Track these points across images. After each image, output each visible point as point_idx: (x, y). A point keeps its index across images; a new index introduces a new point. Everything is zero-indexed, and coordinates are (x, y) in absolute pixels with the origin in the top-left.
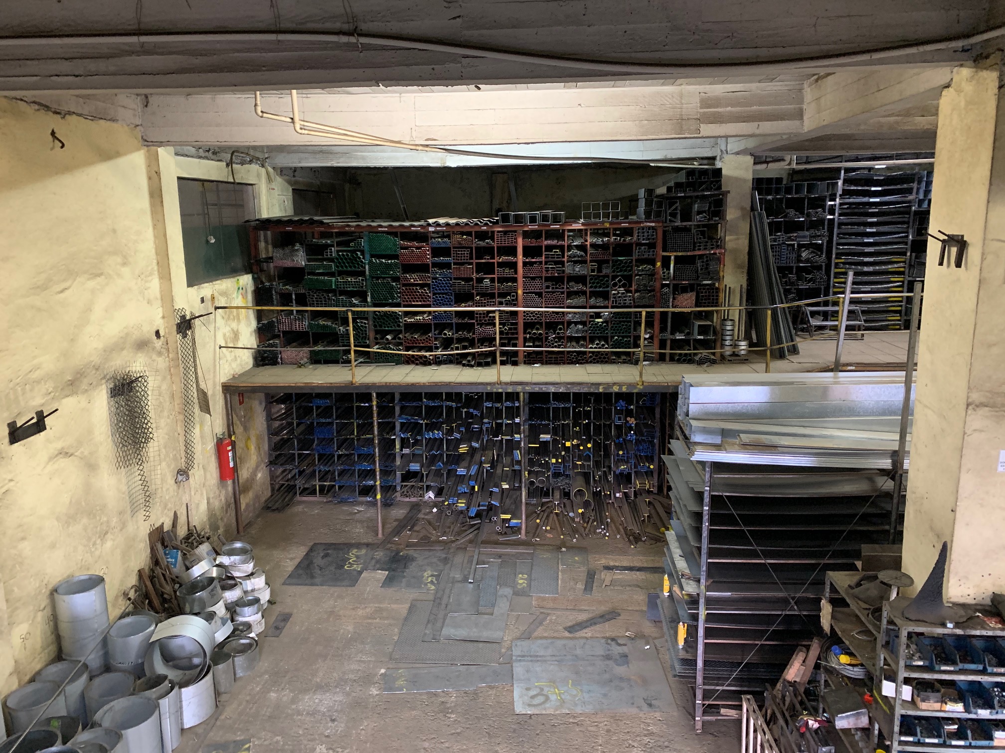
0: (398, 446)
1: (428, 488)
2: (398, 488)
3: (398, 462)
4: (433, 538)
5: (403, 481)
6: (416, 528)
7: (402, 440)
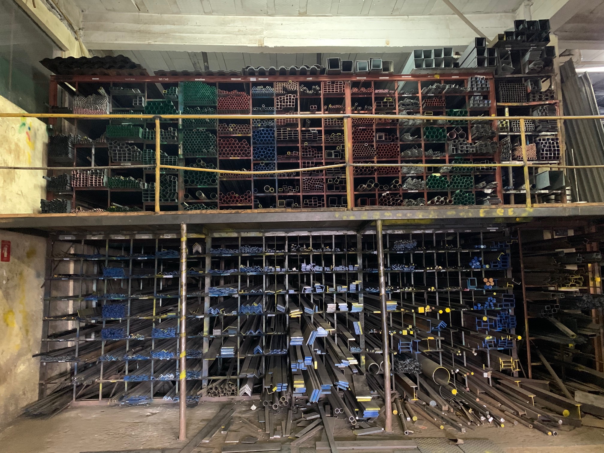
0: (206, 328)
1: (243, 381)
2: (205, 383)
3: (206, 349)
4: (260, 438)
5: (210, 374)
6: (232, 427)
7: (212, 319)
